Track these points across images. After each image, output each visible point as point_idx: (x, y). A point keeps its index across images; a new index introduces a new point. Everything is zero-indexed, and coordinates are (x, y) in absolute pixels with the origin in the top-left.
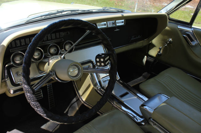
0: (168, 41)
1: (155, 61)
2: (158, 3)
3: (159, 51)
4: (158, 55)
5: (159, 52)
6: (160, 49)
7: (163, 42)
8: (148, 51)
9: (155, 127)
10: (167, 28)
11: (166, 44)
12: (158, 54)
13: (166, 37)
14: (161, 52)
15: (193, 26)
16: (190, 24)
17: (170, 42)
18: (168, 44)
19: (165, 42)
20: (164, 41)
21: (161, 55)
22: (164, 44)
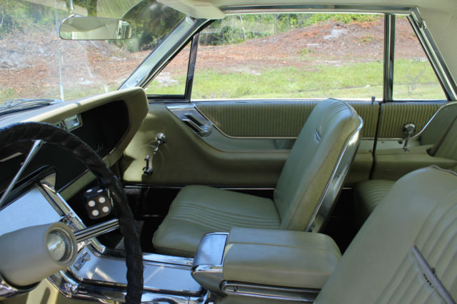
0: (159, 139)
1: (143, 190)
2: (68, 82)
3: (145, 166)
4: (147, 175)
5: (147, 168)
6: (147, 161)
7: (147, 145)
8: (122, 174)
9: (240, 293)
10: (149, 115)
11: (154, 147)
12: (145, 172)
13: (151, 133)
14: (150, 167)
15: (192, 100)
16: (185, 98)
17: (163, 141)
18: (160, 146)
19: (152, 144)
20: (150, 143)
21: (151, 173)
22: (151, 148)
